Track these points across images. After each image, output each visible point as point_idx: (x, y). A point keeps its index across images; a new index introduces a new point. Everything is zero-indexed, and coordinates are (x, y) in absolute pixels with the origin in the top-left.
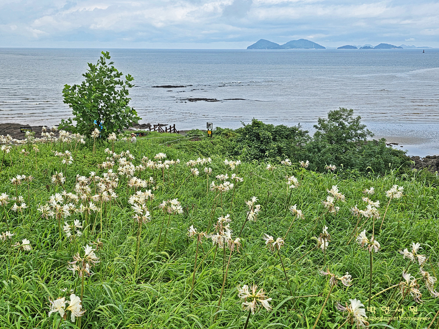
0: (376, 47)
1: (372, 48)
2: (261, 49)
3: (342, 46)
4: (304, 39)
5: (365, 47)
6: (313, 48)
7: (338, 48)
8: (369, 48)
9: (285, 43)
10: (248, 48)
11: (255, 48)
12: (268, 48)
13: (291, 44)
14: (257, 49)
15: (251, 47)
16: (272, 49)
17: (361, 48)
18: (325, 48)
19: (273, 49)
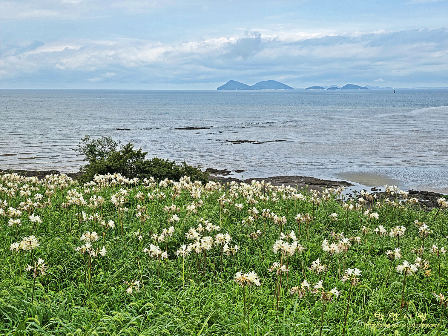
0: (343, 88)
1: (339, 89)
2: (231, 90)
3: (310, 87)
4: (273, 80)
5: (333, 88)
6: (281, 89)
7: (306, 89)
8: (337, 88)
9: (255, 84)
10: (218, 89)
11: (225, 89)
12: (238, 89)
13: (260, 85)
14: (227, 90)
15: (221, 88)
16: (241, 90)
17: (329, 88)
18: (293, 89)
19: (243, 90)
